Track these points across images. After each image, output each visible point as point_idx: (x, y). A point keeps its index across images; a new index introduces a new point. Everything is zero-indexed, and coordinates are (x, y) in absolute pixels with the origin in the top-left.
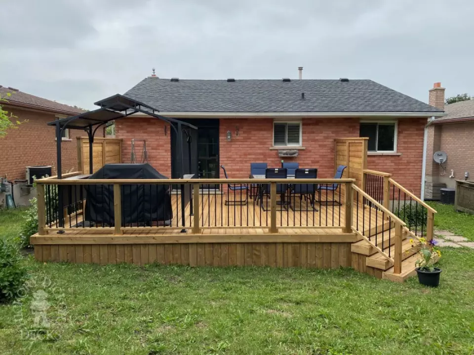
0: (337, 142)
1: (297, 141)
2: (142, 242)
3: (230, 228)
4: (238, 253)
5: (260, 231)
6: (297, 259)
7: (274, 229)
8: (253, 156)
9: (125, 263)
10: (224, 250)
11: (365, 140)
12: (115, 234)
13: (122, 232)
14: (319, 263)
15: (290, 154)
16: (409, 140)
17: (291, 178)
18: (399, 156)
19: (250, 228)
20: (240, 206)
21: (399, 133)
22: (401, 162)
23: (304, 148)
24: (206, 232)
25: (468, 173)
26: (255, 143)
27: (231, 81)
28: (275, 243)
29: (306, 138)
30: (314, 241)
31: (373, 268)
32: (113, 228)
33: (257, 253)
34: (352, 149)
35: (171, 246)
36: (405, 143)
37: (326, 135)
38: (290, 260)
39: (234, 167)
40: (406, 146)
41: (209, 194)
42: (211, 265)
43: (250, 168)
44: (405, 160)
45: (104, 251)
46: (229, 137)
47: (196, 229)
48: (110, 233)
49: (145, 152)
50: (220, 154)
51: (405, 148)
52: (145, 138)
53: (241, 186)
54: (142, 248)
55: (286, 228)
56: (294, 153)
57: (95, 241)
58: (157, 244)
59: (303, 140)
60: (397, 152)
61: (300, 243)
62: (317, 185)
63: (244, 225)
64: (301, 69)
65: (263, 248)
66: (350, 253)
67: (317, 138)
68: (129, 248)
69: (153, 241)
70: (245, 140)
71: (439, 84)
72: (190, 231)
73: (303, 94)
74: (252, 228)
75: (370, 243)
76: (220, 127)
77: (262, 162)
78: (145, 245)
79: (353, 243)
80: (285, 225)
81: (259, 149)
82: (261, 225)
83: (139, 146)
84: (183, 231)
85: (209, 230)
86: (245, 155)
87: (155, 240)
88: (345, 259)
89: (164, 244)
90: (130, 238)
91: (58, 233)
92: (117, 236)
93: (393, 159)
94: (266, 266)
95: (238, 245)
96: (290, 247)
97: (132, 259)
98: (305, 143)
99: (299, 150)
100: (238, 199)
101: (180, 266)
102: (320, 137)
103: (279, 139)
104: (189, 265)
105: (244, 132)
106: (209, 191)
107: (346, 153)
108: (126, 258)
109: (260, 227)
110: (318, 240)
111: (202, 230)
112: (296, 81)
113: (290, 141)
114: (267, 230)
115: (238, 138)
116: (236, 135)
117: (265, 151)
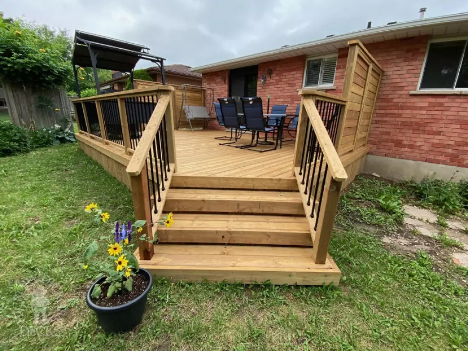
23: (334, 87)
26: (285, 85)
29: (338, 75)
46: (262, 81)
70: (277, 82)
76: (259, 72)
81: (287, 92)
103: (313, 80)
105: (277, 75)
113: (325, 81)
115: (271, 81)
116: (269, 79)
117: (293, 94)
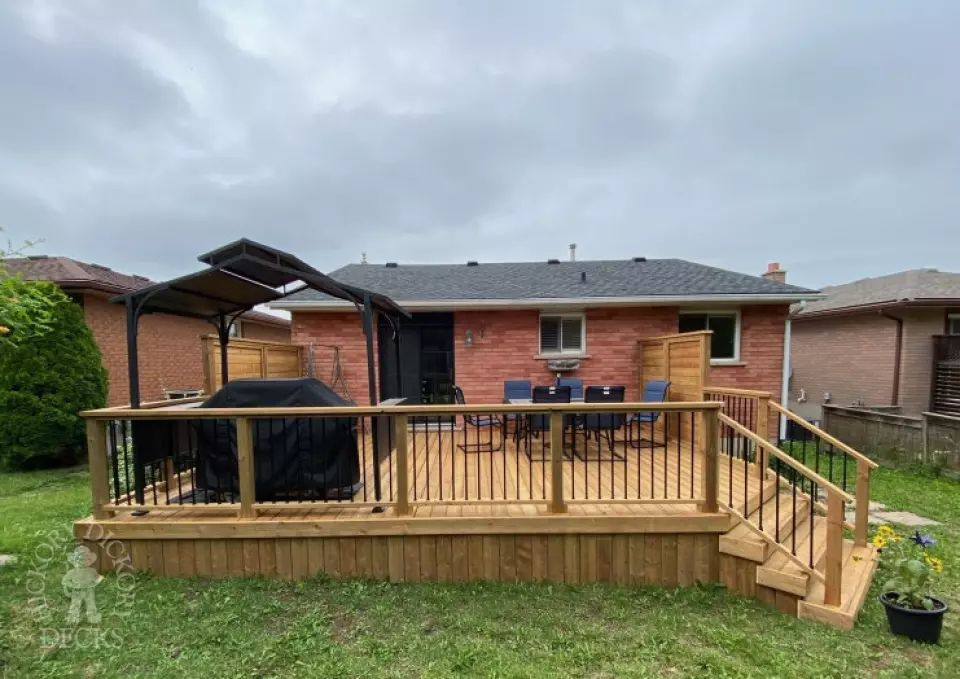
0: (644, 345)
1: (577, 345)
2: (293, 533)
3: (470, 504)
4: (486, 555)
5: (530, 510)
6: (607, 566)
7: (558, 505)
8: (509, 371)
9: (261, 577)
10: (459, 551)
11: (706, 335)
12: (242, 517)
13: (255, 513)
14: (652, 574)
15: (568, 366)
16: (761, 341)
17: (578, 403)
18: (743, 366)
19: (510, 503)
20: (489, 454)
21: (744, 329)
22: (747, 376)
23: (588, 356)
24: (422, 513)
25: (830, 395)
26: (510, 350)
27: (473, 264)
28: (563, 535)
29: (591, 340)
30: (642, 531)
31: (774, 590)
32: (238, 505)
33: (524, 554)
34: (674, 353)
35: (353, 541)
36: (753, 345)
37: (623, 334)
38: (593, 569)
39: (478, 388)
40: (755, 350)
41: (440, 431)
42: (433, 578)
43: (503, 388)
44: (753, 373)
45: (219, 553)
46: (469, 340)
47: (402, 507)
48: (232, 514)
49: (338, 367)
50: (456, 367)
51: (752, 354)
52: (337, 344)
53: (491, 419)
54: (294, 544)
55: (583, 503)
56: (574, 365)
57: (199, 532)
58: (324, 538)
59: (588, 344)
60: (741, 360)
61: (613, 535)
62: (625, 415)
63: (499, 497)
64: (573, 247)
65: (537, 545)
66: (717, 555)
67: (610, 339)
68: (268, 546)
69: (314, 532)
70: (494, 344)
71: (776, 265)
72: (390, 510)
73: (584, 275)
74: (515, 503)
75: (762, 536)
76: (456, 325)
77: (522, 379)
78: (301, 539)
79: (722, 533)
80: (580, 497)
81: (516, 359)
82: (531, 498)
83: (328, 356)
84: (378, 510)
85: (429, 508)
86: (496, 368)
87: (317, 531)
88: (707, 566)
89: (338, 538)
90: (270, 526)
91: (133, 515)
92: (244, 521)
93: (734, 371)
94: (545, 583)
95: (486, 540)
96: (592, 542)
97: (276, 568)
98: (589, 347)
99: (581, 359)
100: (485, 439)
101: (371, 581)
102: (616, 337)
103: (549, 342)
104: (388, 579)
105: (494, 332)
106: (440, 426)
107: (663, 361)
108: (263, 567)
109: (531, 501)
110: (651, 529)
111: (415, 508)
112: (566, 263)
113: (567, 345)
114: (544, 507)
115: (483, 341)
116: (480, 337)
117: (527, 362)
